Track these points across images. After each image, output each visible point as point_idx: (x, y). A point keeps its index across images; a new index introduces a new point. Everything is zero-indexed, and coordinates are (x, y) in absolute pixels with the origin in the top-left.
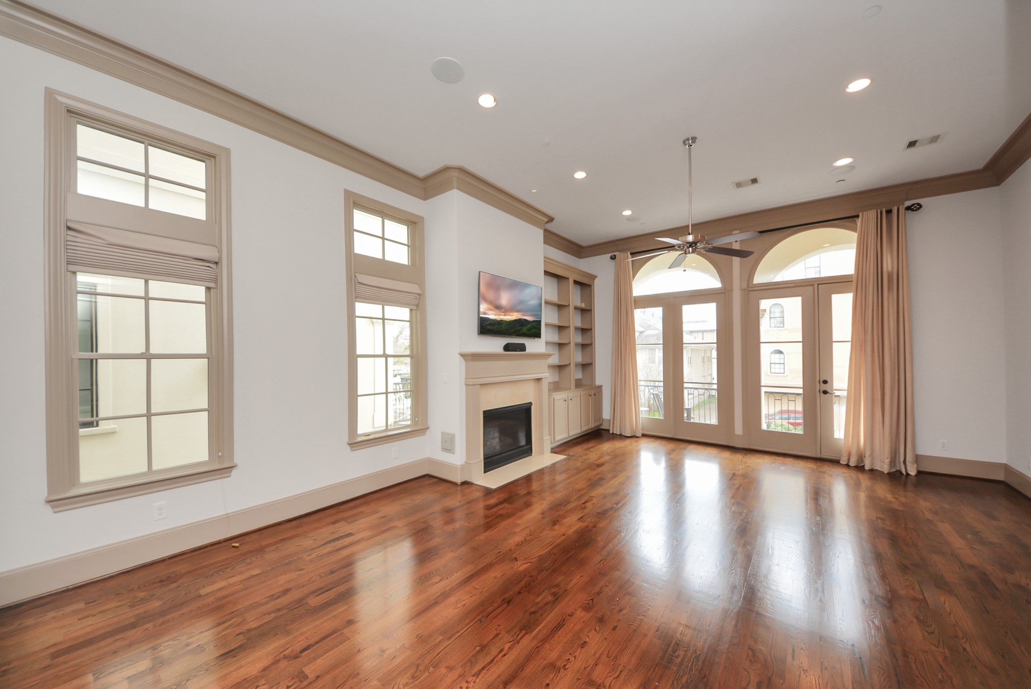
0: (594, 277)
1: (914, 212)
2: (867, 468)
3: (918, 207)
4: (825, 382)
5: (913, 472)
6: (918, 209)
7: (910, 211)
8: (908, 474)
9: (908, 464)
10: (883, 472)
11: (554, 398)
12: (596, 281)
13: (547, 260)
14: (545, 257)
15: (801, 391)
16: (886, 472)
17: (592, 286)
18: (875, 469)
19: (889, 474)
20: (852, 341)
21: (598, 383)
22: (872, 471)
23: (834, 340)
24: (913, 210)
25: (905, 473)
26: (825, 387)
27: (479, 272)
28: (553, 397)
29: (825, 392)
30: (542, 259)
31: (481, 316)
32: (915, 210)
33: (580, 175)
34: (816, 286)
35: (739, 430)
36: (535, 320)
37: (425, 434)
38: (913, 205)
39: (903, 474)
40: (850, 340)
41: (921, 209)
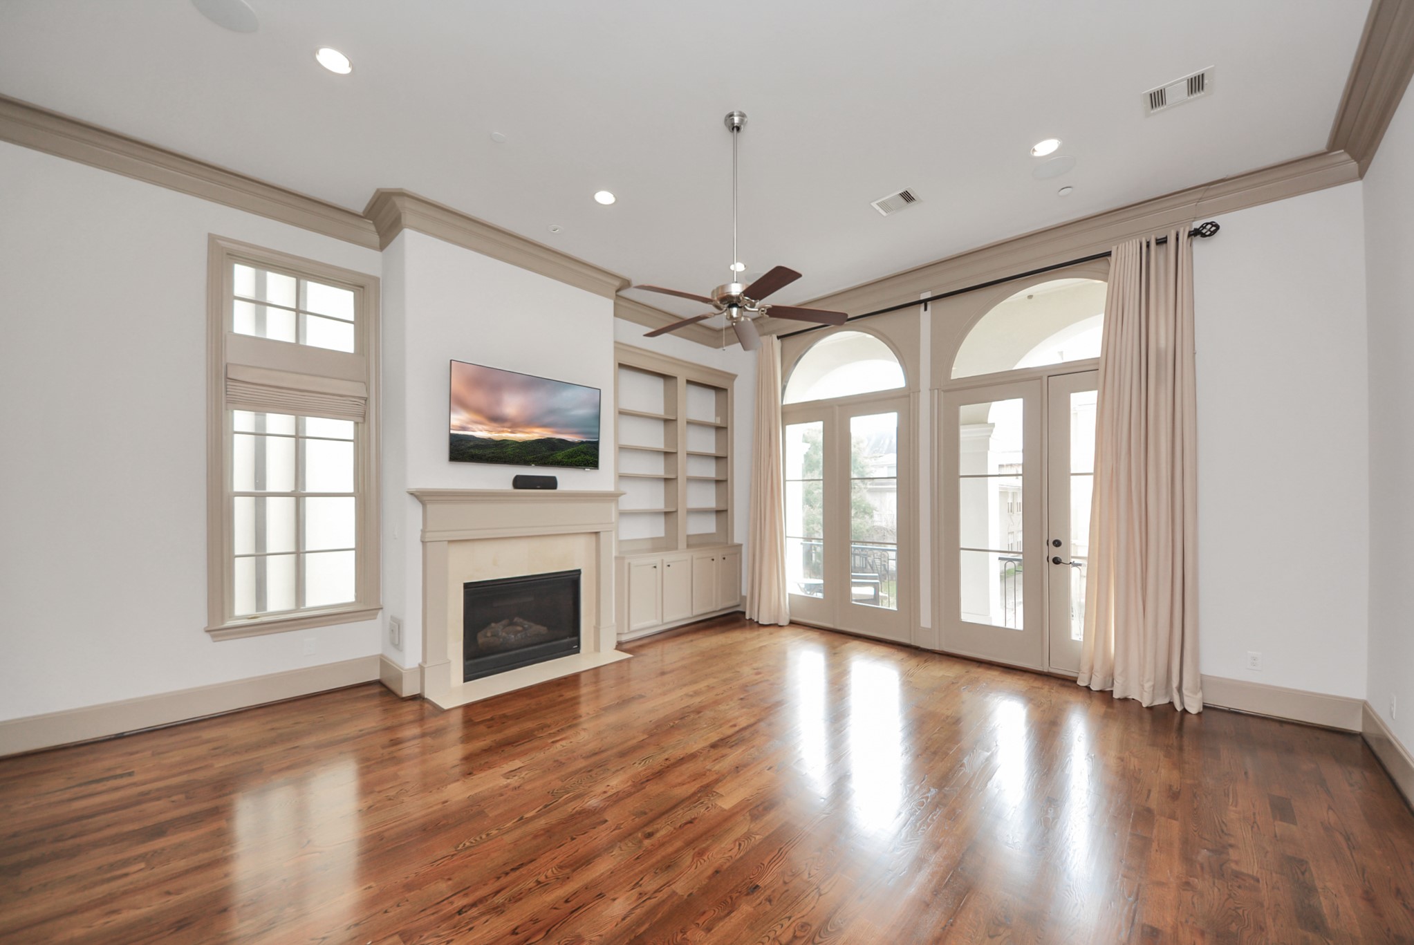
0: (733, 377)
1: (1207, 238)
2: (1116, 696)
3: (1214, 228)
4: (1057, 543)
5: (1194, 707)
6: (1213, 233)
7: (1199, 237)
8: (1185, 711)
9: (1184, 691)
10: (1141, 703)
11: (629, 564)
12: (737, 383)
13: (619, 346)
14: (616, 342)
15: (1021, 557)
16: (1144, 705)
17: (729, 391)
18: (1130, 697)
19: (1150, 708)
20: (1095, 474)
21: (737, 540)
22: (1125, 700)
23: (1072, 472)
24: (1204, 235)
25: (1179, 709)
26: (1055, 552)
27: (451, 361)
28: (627, 562)
29: (1057, 561)
30: (612, 345)
31: (452, 432)
32: (1210, 235)
33: (605, 198)
34: (1045, 379)
35: (926, 621)
36: (584, 440)
37: (375, 618)
38: (1203, 227)
39: (1176, 710)
40: (1092, 471)
41: (1219, 231)
